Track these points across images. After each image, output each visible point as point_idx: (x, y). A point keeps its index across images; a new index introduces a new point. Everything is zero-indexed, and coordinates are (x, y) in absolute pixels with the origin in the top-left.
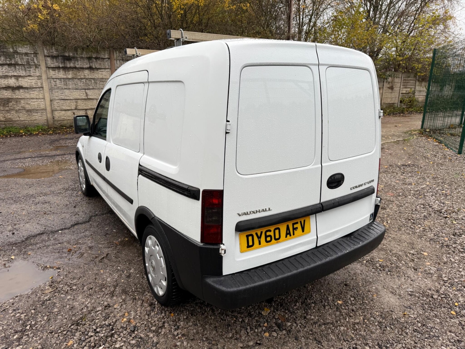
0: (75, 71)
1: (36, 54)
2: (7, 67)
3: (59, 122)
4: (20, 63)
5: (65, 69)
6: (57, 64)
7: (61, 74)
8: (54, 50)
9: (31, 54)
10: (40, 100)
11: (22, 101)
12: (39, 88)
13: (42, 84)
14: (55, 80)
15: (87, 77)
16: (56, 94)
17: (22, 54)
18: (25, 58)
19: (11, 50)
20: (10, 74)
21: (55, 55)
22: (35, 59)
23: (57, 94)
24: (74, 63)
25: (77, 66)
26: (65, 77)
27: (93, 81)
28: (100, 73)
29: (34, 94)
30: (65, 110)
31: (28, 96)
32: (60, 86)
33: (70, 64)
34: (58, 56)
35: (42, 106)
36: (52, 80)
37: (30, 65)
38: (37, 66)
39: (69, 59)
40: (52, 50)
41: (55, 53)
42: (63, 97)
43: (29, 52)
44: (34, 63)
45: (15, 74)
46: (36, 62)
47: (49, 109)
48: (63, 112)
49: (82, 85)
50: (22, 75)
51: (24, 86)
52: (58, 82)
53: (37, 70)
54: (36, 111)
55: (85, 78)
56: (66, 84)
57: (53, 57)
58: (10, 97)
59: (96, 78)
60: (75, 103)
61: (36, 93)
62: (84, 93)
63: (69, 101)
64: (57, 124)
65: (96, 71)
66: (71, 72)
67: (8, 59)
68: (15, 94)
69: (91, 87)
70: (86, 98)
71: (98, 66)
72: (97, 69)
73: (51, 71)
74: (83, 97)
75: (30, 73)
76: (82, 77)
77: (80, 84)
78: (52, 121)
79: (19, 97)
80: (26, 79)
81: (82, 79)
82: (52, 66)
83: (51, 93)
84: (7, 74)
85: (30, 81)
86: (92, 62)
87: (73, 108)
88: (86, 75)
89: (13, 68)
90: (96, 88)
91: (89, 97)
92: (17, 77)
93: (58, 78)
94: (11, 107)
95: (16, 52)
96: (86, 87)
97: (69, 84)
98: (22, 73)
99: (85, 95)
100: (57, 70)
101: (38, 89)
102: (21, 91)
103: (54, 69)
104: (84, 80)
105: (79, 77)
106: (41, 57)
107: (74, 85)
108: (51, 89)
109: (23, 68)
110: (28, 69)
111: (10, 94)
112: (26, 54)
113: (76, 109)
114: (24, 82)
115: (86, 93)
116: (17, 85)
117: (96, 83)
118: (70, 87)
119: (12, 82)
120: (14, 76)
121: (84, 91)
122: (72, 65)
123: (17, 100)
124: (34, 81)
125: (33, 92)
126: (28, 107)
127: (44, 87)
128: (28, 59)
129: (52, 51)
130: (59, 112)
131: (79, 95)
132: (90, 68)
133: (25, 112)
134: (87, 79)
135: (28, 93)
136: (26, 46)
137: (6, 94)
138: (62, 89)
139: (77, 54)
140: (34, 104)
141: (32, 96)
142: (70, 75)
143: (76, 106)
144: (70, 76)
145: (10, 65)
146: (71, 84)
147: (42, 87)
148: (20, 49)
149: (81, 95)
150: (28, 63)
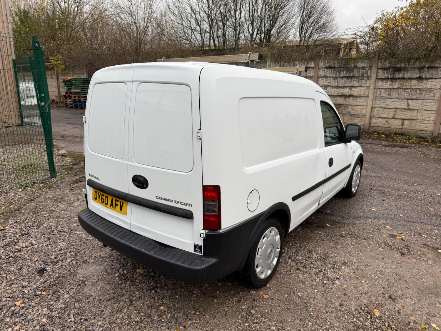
0: (402, 82)
1: (371, 67)
2: (346, 79)
3: (374, 128)
4: (356, 76)
5: (393, 79)
6: (387, 75)
7: (388, 85)
8: (387, 63)
9: (367, 67)
10: (363, 107)
11: (350, 107)
12: (365, 96)
13: (368, 94)
14: (381, 90)
15: (413, 87)
16: (378, 103)
17: (360, 68)
18: (361, 71)
19: (353, 65)
20: (347, 85)
21: (387, 67)
22: (369, 71)
23: (380, 103)
24: (403, 74)
25: (406, 77)
26: (391, 87)
27: (418, 91)
28: (430, 83)
29: (360, 102)
30: (383, 118)
31: (354, 103)
32: (384, 95)
33: (399, 74)
34: (390, 68)
35: (364, 113)
36: (379, 90)
37: (364, 77)
38: (369, 78)
39: (399, 70)
40: (386, 62)
41: (388, 65)
42: (384, 106)
43: (366, 66)
44: (368, 75)
45: (351, 85)
46: (369, 74)
47: (368, 116)
48: (380, 120)
49: (406, 94)
50: (355, 85)
51: (354, 95)
52: (383, 91)
53: (368, 81)
54: (358, 116)
55: (410, 89)
56: (390, 93)
57: (384, 69)
58: (342, 103)
59: (423, 88)
60: (394, 112)
61: (362, 101)
62: (406, 103)
63: (388, 110)
64: (372, 129)
65: (425, 81)
66: (397, 83)
67: (349, 73)
68: (346, 101)
69: (415, 98)
70: (407, 108)
71: (428, 76)
72: (427, 79)
73: (379, 82)
74: (404, 107)
75: (362, 84)
76: (408, 87)
77: (404, 94)
78: (368, 127)
79: (349, 104)
80: (357, 89)
81: (407, 89)
82: (382, 77)
83: (374, 101)
84: (344, 85)
85: (360, 91)
86: (423, 72)
87: (390, 117)
88: (413, 85)
89: (350, 80)
90: (420, 98)
91: (410, 107)
92: (351, 87)
93: (384, 88)
94: (340, 111)
95: (356, 67)
96: (410, 98)
97: (393, 94)
98: (356, 84)
99: (406, 105)
100: (385, 80)
101: (364, 98)
102: (351, 98)
103: (382, 80)
104: (409, 91)
105: (405, 88)
106: (374, 70)
107: (397, 95)
108: (375, 98)
109: (357, 80)
110: (361, 81)
111: (342, 101)
112: (363, 68)
113: (393, 118)
114: (355, 92)
115: (408, 103)
116: (350, 93)
117: (422, 94)
118: (393, 97)
119: (346, 91)
120: (350, 86)
121: (406, 101)
122: (401, 76)
123: (346, 106)
124: (363, 91)
125: (360, 100)
126: (352, 112)
127: (370, 95)
128: (363, 72)
129: (385, 64)
130: (377, 119)
131: (400, 105)
132: (420, 78)
133: (349, 116)
134: (413, 89)
135: (355, 100)
136: (364, 61)
137: (339, 101)
138: (385, 98)
139: (409, 64)
140: (358, 110)
141: (358, 103)
142: (396, 85)
143: (394, 115)
144: (395, 87)
145: (348, 78)
146: (395, 94)
147: (368, 96)
148: (360, 64)
149: (402, 105)
150: (363, 76)
